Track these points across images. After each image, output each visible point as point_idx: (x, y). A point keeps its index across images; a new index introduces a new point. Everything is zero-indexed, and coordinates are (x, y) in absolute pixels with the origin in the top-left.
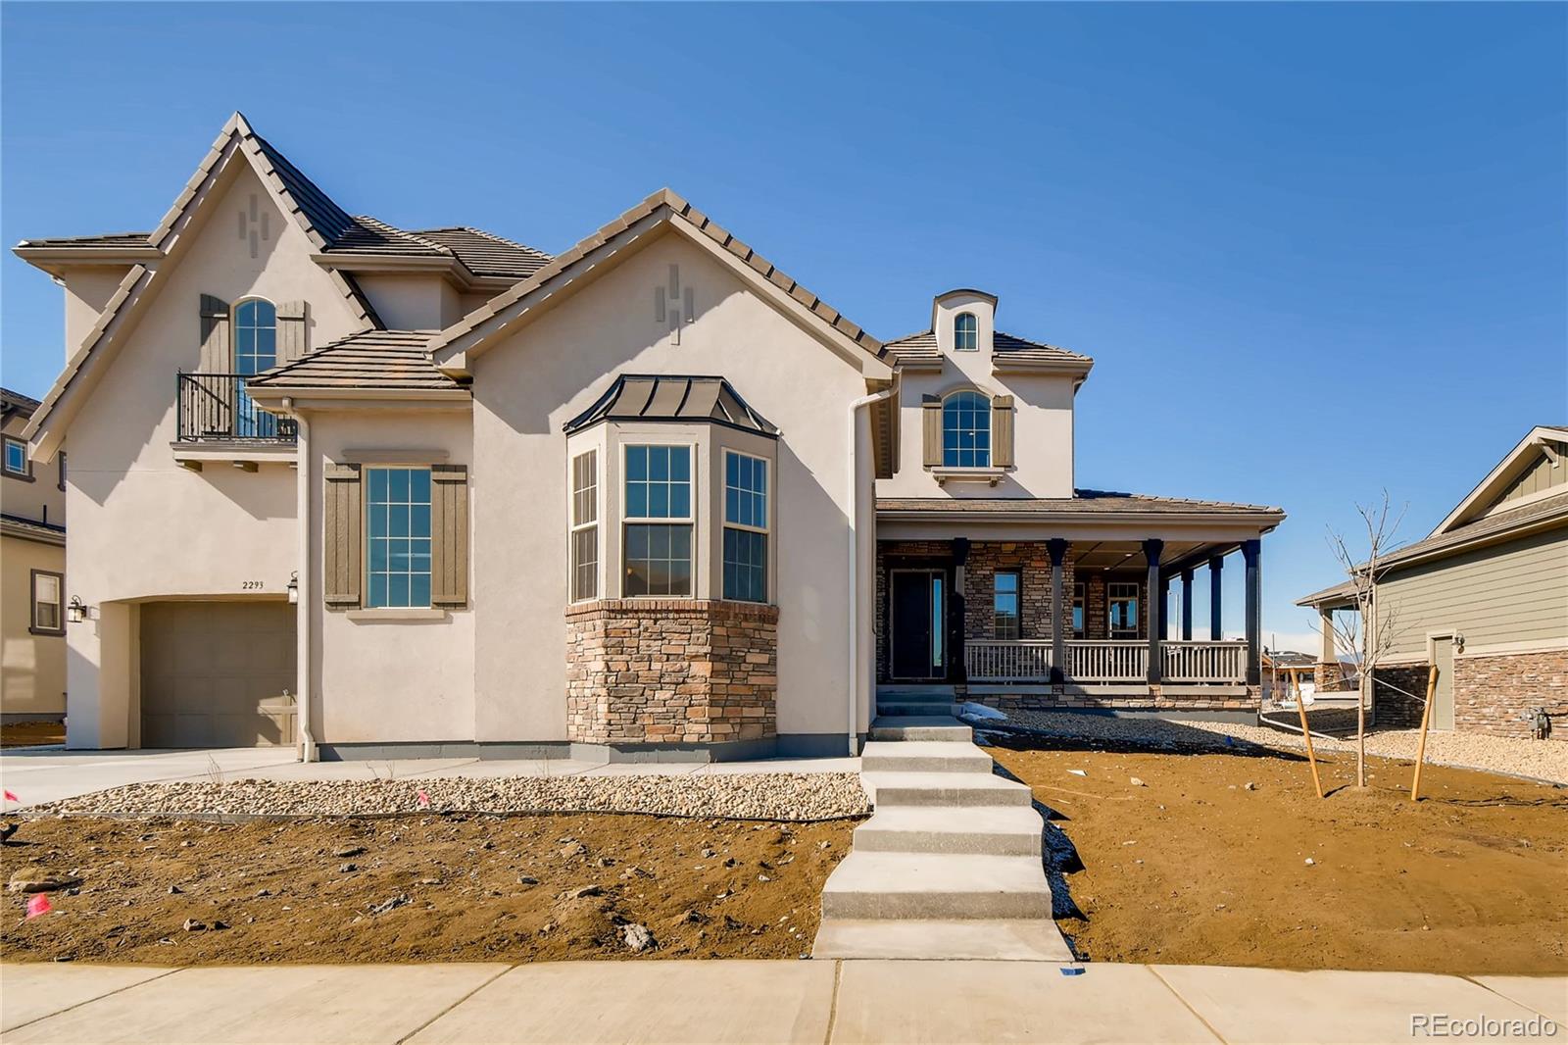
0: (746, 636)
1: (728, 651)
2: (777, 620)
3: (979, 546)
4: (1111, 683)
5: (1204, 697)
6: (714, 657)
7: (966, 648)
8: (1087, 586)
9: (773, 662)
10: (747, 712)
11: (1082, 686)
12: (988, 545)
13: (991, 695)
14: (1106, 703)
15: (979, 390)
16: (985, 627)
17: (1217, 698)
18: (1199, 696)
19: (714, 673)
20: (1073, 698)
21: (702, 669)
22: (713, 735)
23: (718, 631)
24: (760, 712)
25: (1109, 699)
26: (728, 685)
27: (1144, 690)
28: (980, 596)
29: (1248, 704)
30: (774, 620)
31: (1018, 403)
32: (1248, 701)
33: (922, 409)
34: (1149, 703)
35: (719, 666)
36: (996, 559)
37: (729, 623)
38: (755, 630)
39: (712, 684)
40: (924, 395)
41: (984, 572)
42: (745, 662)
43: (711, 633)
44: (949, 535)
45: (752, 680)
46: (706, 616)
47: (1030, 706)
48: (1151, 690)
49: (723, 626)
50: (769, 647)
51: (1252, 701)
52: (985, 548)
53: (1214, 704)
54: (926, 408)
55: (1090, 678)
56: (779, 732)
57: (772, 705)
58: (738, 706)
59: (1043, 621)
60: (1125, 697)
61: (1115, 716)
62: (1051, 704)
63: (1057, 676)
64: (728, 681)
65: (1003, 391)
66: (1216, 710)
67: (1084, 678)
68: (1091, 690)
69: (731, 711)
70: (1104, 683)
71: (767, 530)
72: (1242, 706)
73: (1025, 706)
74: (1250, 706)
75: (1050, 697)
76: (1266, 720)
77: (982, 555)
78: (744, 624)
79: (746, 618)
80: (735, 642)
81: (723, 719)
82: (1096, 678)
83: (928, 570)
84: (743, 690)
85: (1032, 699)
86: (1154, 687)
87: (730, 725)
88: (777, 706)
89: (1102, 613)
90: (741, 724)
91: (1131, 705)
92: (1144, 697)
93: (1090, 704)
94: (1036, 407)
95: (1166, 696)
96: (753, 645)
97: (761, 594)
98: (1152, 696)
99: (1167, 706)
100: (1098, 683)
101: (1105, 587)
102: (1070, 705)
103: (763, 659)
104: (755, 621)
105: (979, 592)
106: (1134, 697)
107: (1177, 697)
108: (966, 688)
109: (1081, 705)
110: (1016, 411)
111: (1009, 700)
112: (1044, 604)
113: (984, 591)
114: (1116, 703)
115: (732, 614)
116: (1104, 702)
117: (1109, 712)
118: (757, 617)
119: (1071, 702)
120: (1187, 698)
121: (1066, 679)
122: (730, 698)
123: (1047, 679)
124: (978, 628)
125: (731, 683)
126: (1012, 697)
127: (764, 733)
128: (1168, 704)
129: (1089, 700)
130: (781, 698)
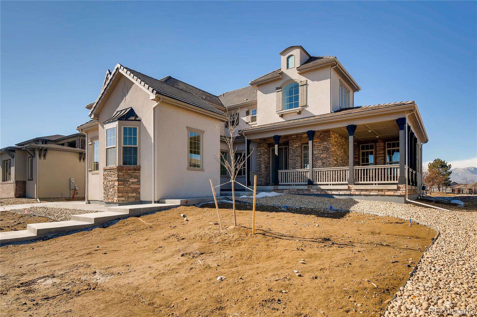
0: (129, 175)
1: (123, 179)
2: (140, 170)
3: (294, 136)
4: (333, 185)
5: (375, 190)
6: (118, 180)
7: (279, 173)
8: (376, 145)
9: (139, 181)
10: (130, 194)
11: (319, 186)
12: (298, 136)
13: (286, 189)
14: (330, 192)
15: (295, 81)
16: (296, 165)
17: (382, 190)
18: (372, 189)
19: (119, 185)
20: (316, 190)
21: (116, 183)
22: (118, 201)
23: (120, 174)
24: (134, 195)
25: (331, 191)
26: (123, 187)
27: (346, 187)
28: (295, 154)
29: (399, 193)
30: (139, 170)
31: (309, 82)
32: (398, 192)
33: (276, 93)
34: (348, 193)
35: (120, 183)
36: (301, 140)
37: (124, 171)
38: (132, 173)
39: (118, 187)
40: (276, 88)
41: (296, 146)
42: (129, 181)
43: (118, 174)
44: (272, 135)
45: (131, 186)
46: (117, 170)
47: (300, 193)
48: (349, 187)
49: (122, 172)
50: (138, 178)
51: (401, 192)
52: (297, 137)
53: (380, 193)
54: (277, 92)
55: (324, 183)
56: (141, 200)
57: (139, 193)
58: (127, 193)
59: (318, 161)
60: (337, 190)
61: (334, 198)
62: (307, 193)
63: (310, 183)
64: (124, 187)
65: (303, 79)
66: (382, 195)
67: (322, 183)
68: (323, 187)
69: (124, 194)
70: (330, 185)
71: (137, 146)
72: (395, 194)
73: (298, 193)
74: (400, 194)
75: (307, 190)
76: (409, 200)
77: (295, 139)
78: (128, 172)
79: (129, 170)
80: (125, 176)
81: (122, 196)
82: (327, 183)
83: (282, 147)
84: (129, 189)
85: (301, 191)
86: (350, 186)
87: (124, 198)
88: (141, 193)
89: (383, 155)
90: (128, 198)
91: (340, 193)
92: (346, 190)
93: (323, 193)
94: (316, 81)
95: (356, 190)
96: (132, 177)
97: (135, 163)
98: (349, 189)
99: (357, 194)
100: (328, 185)
101: (385, 144)
102: (315, 193)
103: (136, 180)
104: (132, 170)
105: (295, 153)
106: (341, 190)
107: (362, 190)
108: (277, 187)
109: (319, 193)
110: (308, 85)
111: (292, 191)
112: (319, 155)
113: (296, 152)
114: (334, 193)
115: (124, 169)
116: (329, 192)
117: (331, 196)
118: (133, 169)
119: (315, 192)
120: (366, 190)
121: (314, 183)
122: (124, 191)
123: (307, 183)
124: (294, 165)
125: (125, 187)
126: (294, 190)
127: (135, 200)
128: (357, 193)
129: (322, 191)
130: (142, 191)
